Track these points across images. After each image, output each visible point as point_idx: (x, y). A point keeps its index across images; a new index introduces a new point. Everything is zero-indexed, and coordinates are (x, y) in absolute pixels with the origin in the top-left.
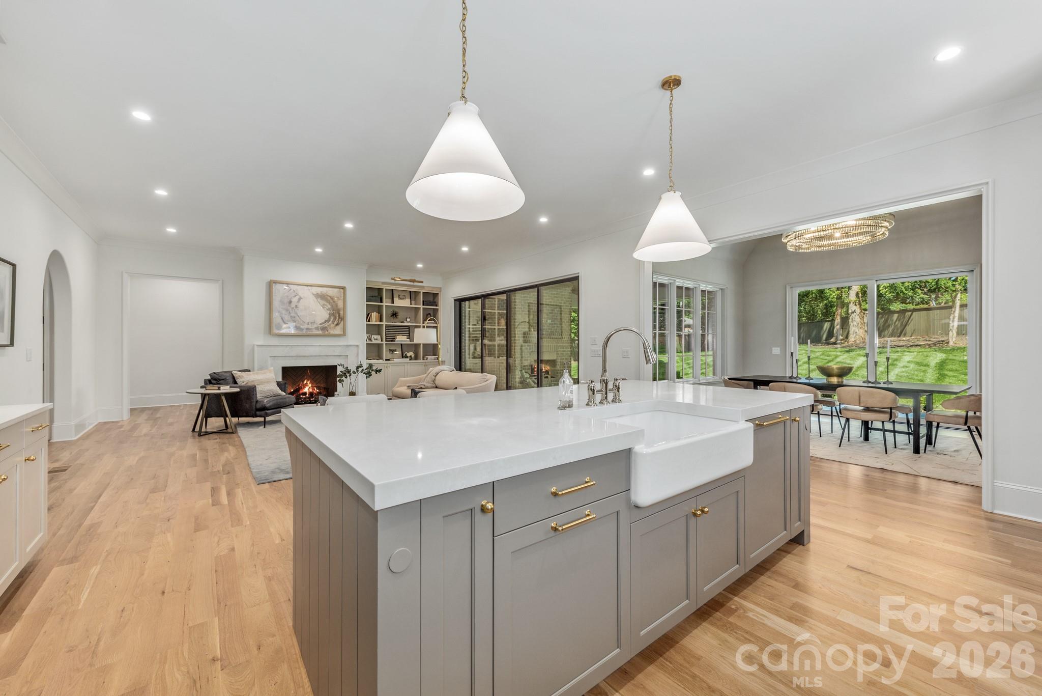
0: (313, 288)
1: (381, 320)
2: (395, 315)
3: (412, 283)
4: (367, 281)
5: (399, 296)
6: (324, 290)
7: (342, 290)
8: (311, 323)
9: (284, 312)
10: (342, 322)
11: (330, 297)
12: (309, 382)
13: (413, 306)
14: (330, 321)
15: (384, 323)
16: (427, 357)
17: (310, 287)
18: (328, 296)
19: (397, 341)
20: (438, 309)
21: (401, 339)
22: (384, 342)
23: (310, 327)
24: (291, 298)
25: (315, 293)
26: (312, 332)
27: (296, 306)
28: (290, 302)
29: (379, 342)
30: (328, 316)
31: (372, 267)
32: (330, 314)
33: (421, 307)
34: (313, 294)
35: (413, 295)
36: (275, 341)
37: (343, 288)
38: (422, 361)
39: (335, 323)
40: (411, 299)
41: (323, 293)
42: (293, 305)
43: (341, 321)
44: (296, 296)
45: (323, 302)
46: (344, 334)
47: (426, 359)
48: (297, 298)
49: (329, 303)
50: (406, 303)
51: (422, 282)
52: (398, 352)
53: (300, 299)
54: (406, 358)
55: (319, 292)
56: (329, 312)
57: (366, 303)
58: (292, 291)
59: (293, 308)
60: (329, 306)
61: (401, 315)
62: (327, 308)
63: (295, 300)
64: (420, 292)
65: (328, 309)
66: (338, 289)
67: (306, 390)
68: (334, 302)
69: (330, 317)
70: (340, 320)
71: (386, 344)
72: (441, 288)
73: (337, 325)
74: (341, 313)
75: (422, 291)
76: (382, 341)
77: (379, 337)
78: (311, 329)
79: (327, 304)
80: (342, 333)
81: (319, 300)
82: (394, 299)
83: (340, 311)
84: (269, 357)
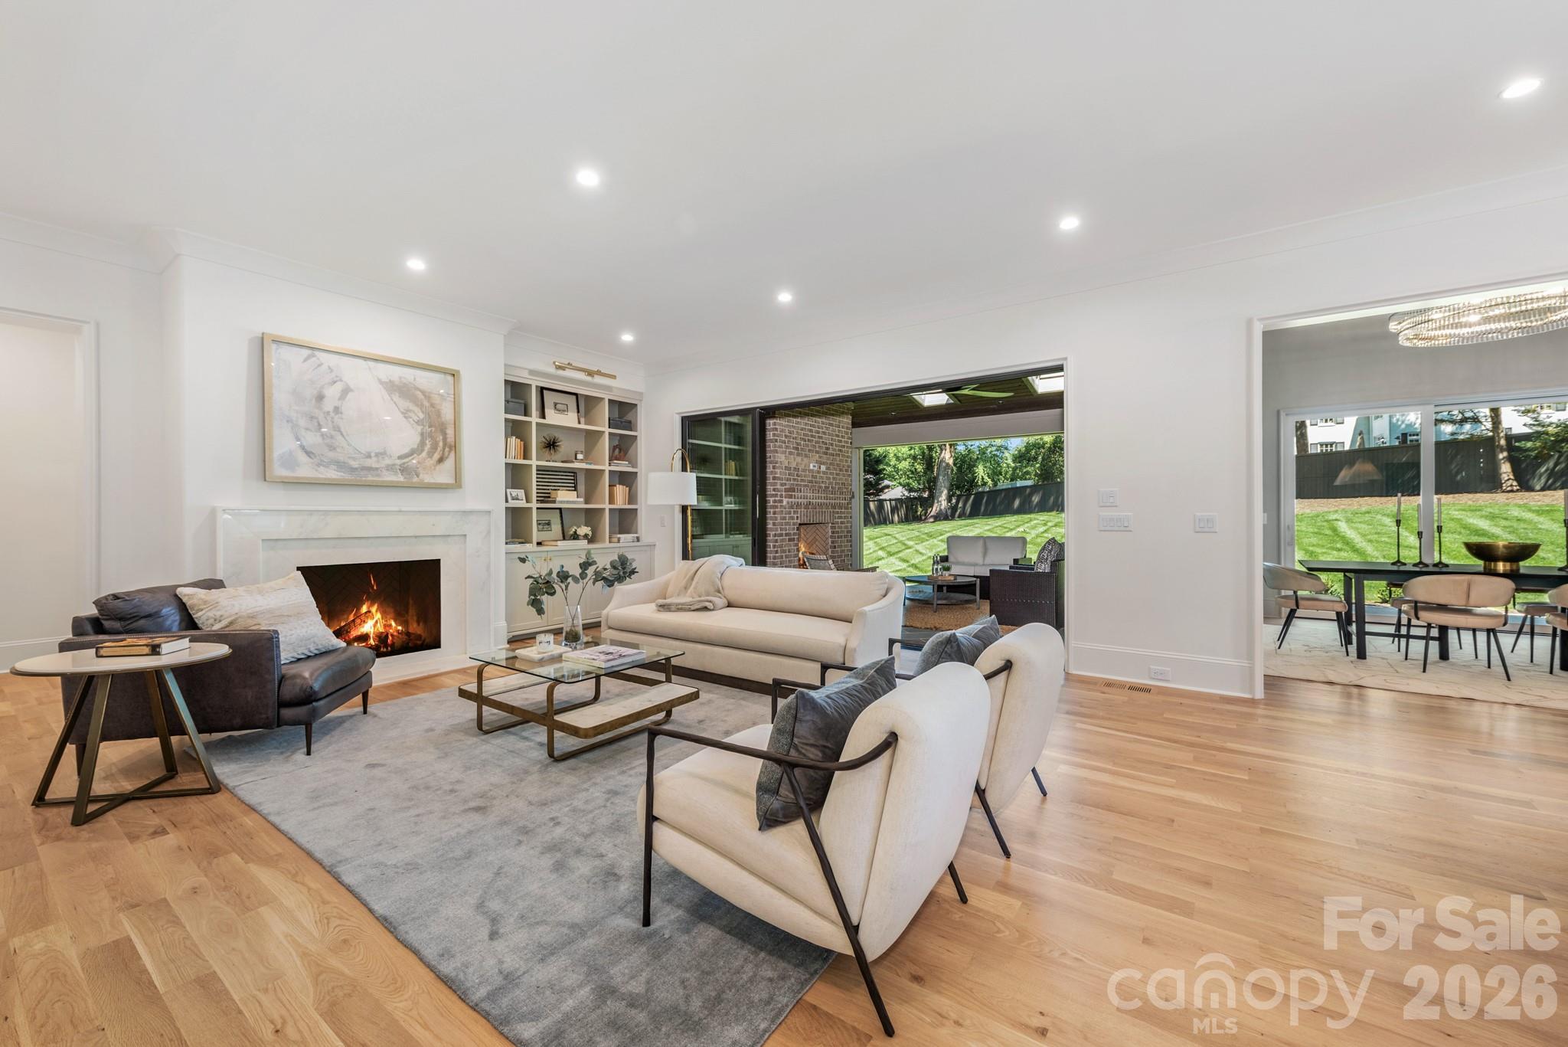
0: (381, 365)
1: (526, 455)
2: (551, 445)
3: (589, 379)
4: (505, 365)
5: (556, 404)
6: (409, 374)
7: (450, 378)
8: (377, 455)
9: (302, 422)
10: (452, 454)
11: (423, 392)
12: (374, 609)
13: (583, 426)
14: (422, 451)
15: (534, 462)
16: (619, 536)
17: (371, 364)
18: (418, 389)
19: (561, 502)
20: (635, 437)
21: (566, 497)
22: (534, 505)
23: (374, 466)
24: (322, 387)
25: (384, 379)
26: (378, 475)
27: (337, 410)
28: (320, 398)
29: (522, 504)
30: (418, 439)
31: (519, 332)
32: (422, 434)
33: (607, 430)
34: (381, 382)
35: (585, 404)
36: (280, 498)
37: (454, 374)
38: (607, 544)
39: (437, 456)
40: (578, 412)
41: (405, 381)
42: (328, 405)
43: (450, 452)
44: (335, 382)
45: (405, 404)
46: (457, 483)
47: (616, 540)
48: (339, 386)
49: (421, 406)
50: (570, 419)
51: (614, 377)
52: (556, 527)
53: (346, 391)
54: (574, 539)
55: (395, 378)
56: (419, 428)
57: (503, 416)
58: (324, 367)
59: (328, 413)
60: (421, 416)
61: (566, 446)
62: (416, 418)
63: (332, 393)
64: (603, 399)
65: (417, 423)
66: (442, 376)
67: (368, 628)
68: (432, 405)
69: (422, 444)
70: (447, 449)
71: (538, 508)
72: (642, 393)
73: (441, 460)
74: (450, 432)
75: (607, 398)
76: (527, 502)
77: (521, 493)
78: (377, 469)
79: (416, 409)
80: (451, 481)
81: (396, 397)
82: (546, 410)
83: (446, 428)
84: (261, 542)
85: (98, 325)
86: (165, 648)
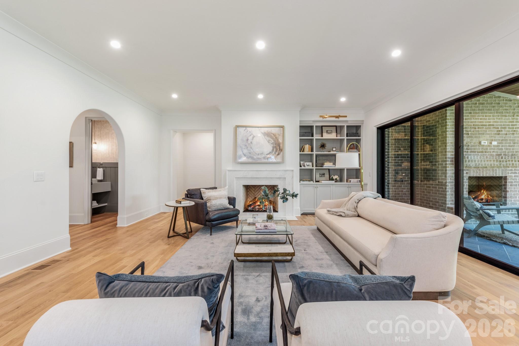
0: (262, 128)
1: (312, 150)
2: (323, 146)
3: (337, 119)
4: (300, 121)
5: (327, 131)
6: (269, 129)
7: (281, 129)
8: (261, 154)
9: (244, 147)
10: (282, 153)
11: (273, 134)
13: (339, 138)
14: (273, 152)
15: (315, 153)
16: (350, 180)
17: (260, 128)
18: (272, 133)
19: (325, 167)
20: (361, 139)
21: (328, 165)
22: (314, 168)
23: (260, 157)
24: (248, 137)
25: (263, 132)
26: (261, 160)
27: (251, 142)
28: (247, 140)
29: (311, 167)
30: (272, 149)
31: (304, 108)
32: (273, 147)
33: (345, 138)
34: (262, 133)
35: (338, 129)
36: (239, 167)
37: (282, 127)
38: (345, 183)
39: (277, 153)
40: (336, 132)
41: (269, 132)
42: (249, 142)
43: (281, 152)
44: (251, 135)
45: (268, 138)
46: (283, 162)
47: (349, 181)
48: (252, 136)
49: (273, 138)
50: (333, 136)
51: (346, 117)
52: (327, 176)
53: (254, 137)
54: (332, 180)
55: (266, 131)
56: (272, 145)
57: (299, 138)
58: (248, 132)
59: (249, 144)
60: (273, 141)
61: (328, 146)
62: (271, 142)
63: (250, 138)
64: (344, 126)
65: (272, 144)
66: (279, 128)
68: (276, 138)
69: (273, 150)
70: (280, 151)
71: (316, 169)
72: (363, 121)
73: (278, 154)
74: (281, 145)
75: (346, 125)
76: (313, 166)
77: (310, 164)
78: (261, 158)
79: (272, 140)
80: (281, 161)
81: (266, 137)
82: (323, 134)
83: (280, 144)
84: (235, 178)
85: (215, 130)
86: (182, 203)
